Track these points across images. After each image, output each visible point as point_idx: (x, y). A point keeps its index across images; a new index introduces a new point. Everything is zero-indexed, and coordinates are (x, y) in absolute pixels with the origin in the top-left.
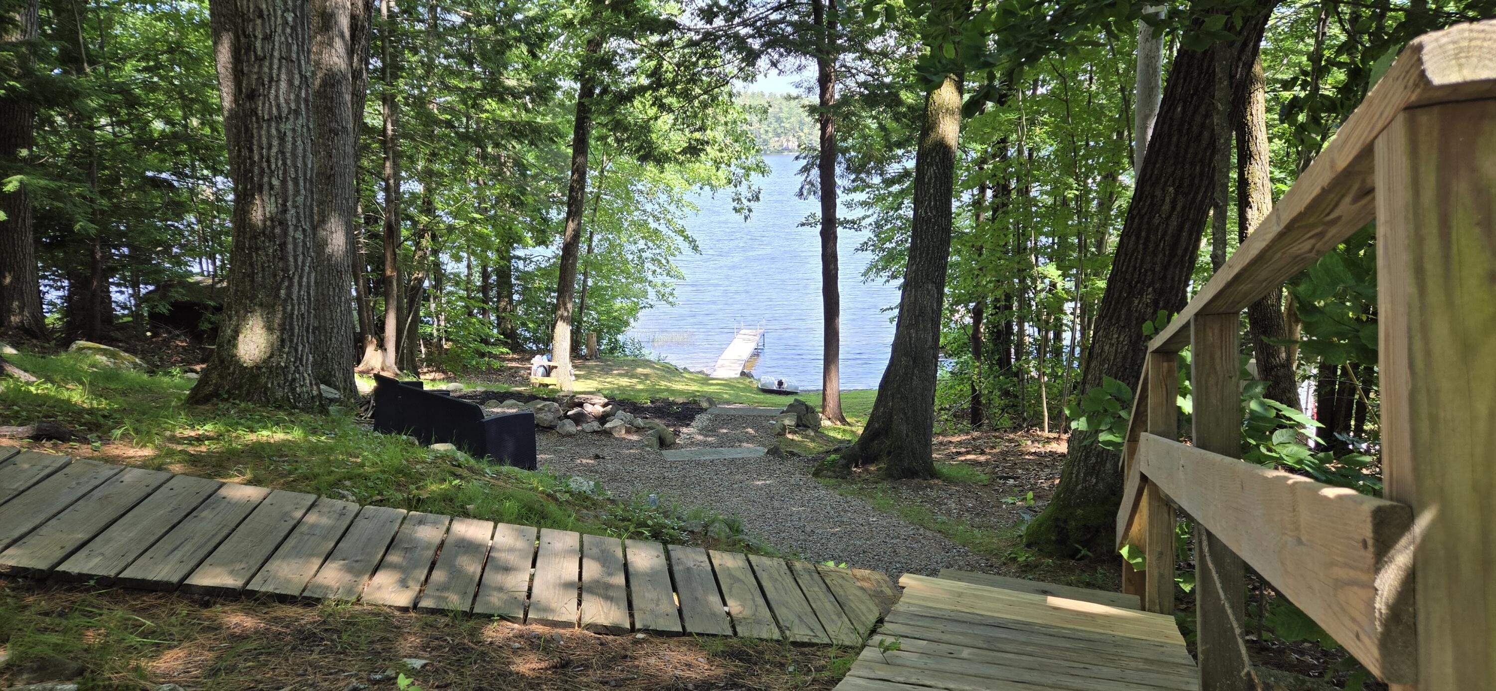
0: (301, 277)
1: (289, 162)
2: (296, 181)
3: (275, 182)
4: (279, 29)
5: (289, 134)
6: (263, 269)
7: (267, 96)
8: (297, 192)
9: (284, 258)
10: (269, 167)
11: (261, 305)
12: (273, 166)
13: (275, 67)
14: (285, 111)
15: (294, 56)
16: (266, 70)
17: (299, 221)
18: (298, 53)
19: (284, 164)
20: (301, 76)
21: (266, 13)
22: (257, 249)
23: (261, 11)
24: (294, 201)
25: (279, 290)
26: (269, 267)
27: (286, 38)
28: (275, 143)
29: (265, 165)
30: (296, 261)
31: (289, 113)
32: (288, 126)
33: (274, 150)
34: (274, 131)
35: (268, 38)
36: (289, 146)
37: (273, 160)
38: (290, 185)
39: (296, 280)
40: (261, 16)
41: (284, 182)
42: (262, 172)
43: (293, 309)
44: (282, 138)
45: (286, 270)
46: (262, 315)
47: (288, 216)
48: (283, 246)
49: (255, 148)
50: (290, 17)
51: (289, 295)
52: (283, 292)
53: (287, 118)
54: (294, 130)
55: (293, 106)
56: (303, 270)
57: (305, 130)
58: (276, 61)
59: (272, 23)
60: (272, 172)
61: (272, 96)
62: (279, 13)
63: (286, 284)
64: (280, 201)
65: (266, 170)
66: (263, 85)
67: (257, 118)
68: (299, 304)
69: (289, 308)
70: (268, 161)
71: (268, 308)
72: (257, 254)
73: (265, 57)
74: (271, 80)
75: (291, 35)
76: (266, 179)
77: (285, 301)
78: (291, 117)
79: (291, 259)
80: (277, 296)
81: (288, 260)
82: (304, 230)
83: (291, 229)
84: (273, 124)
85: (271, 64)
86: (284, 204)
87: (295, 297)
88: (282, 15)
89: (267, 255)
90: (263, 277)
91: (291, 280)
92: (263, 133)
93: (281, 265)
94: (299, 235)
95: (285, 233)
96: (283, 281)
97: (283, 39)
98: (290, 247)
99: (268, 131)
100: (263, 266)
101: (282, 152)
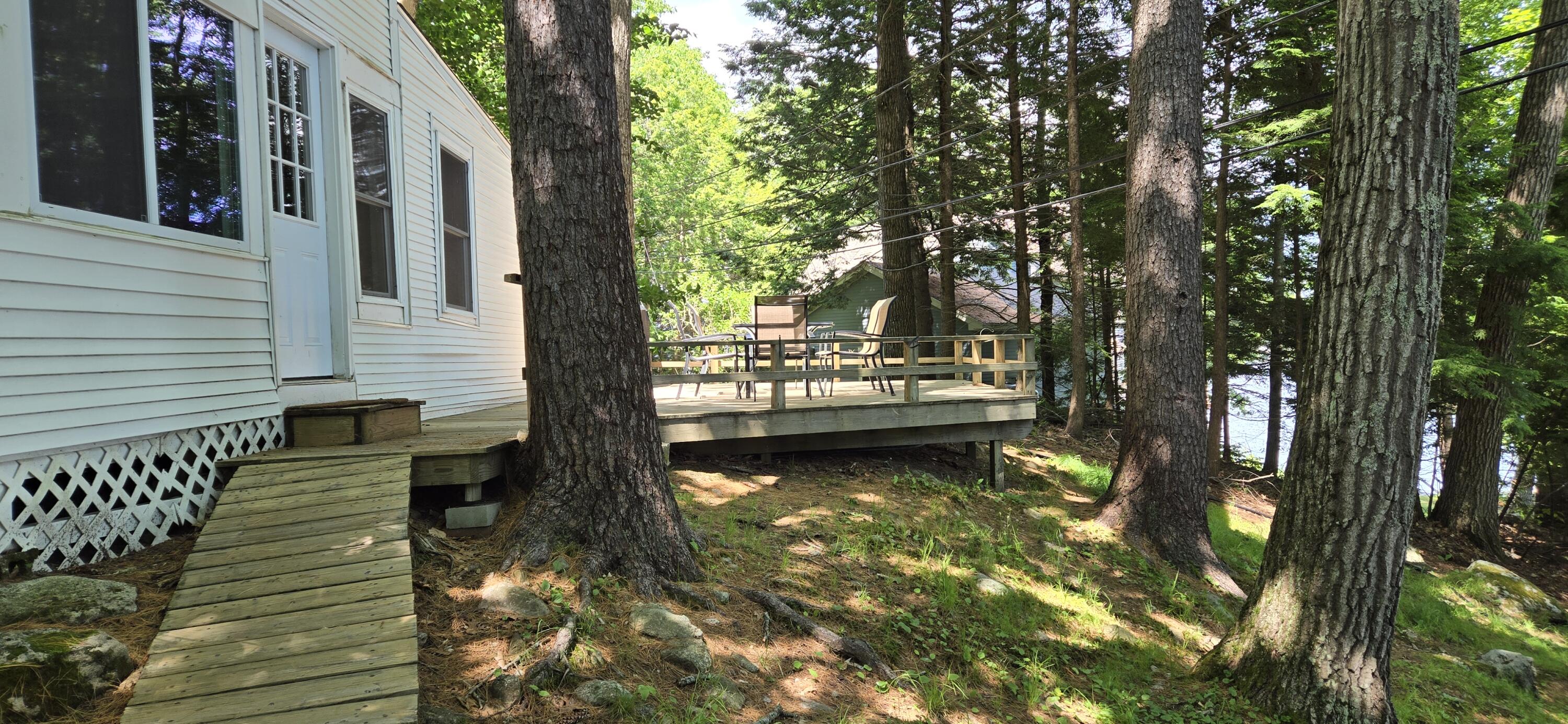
0: (1364, 530)
1: (1364, 348)
2: (1373, 377)
3: (1339, 379)
4: (1374, 147)
5: (1370, 306)
6: (1306, 509)
7: (1342, 250)
8: (1372, 396)
9: (1336, 496)
10: (1334, 357)
11: (1296, 561)
12: (1339, 355)
13: (1361, 204)
14: (1366, 269)
15: (1393, 182)
16: (1347, 210)
17: (1371, 440)
18: (1403, 178)
19: (1356, 351)
20: (1405, 212)
21: (1357, 125)
22: (1304, 477)
23: (1352, 125)
24: (1367, 409)
25: (1323, 543)
26: (1315, 505)
27: (1383, 157)
28: (1346, 319)
29: (1329, 352)
30: (1357, 504)
31: (1374, 272)
32: (1370, 293)
33: (1343, 330)
34: (1346, 302)
35: (1356, 162)
36: (1366, 323)
37: (1339, 345)
38: (1362, 385)
39: (1353, 533)
40: (1351, 133)
41: (1351, 379)
42: (1324, 362)
43: (1342, 576)
44: (1356, 312)
45: (1336, 515)
46: (1295, 576)
47: (1352, 432)
48: (1338, 477)
49: (1320, 327)
50: (1393, 125)
51: (1338, 554)
52: (1328, 548)
53: (1369, 281)
54: (1379, 298)
55: (1382, 261)
56: (1370, 519)
57: (1403, 297)
58: (1362, 195)
59: (1365, 139)
60: (1337, 363)
61: (1350, 249)
62: (1377, 120)
63: (1335, 536)
64: (1342, 408)
65: (1330, 361)
66: (1340, 233)
67: (1328, 284)
68: (1356, 572)
69: (1336, 574)
70: (1334, 347)
71: (1307, 570)
72: (1302, 483)
73: (1348, 192)
74: (1352, 224)
75: (1392, 151)
76: (1327, 374)
77: (1331, 561)
78: (1377, 279)
79: (1349, 500)
80: (1319, 551)
81: (1343, 501)
82: (1381, 457)
83: (1354, 452)
84: (1347, 291)
85: (1355, 200)
86: (1348, 414)
87: (1347, 559)
88: (1382, 123)
89: (1314, 487)
90: (1304, 520)
91: (1343, 531)
92: (1332, 305)
93: (1331, 505)
94: (1369, 463)
95: (1344, 457)
96: (1330, 530)
97: (1378, 159)
98: (1349, 481)
99: (1339, 301)
100: (1306, 504)
101: (1353, 332)
